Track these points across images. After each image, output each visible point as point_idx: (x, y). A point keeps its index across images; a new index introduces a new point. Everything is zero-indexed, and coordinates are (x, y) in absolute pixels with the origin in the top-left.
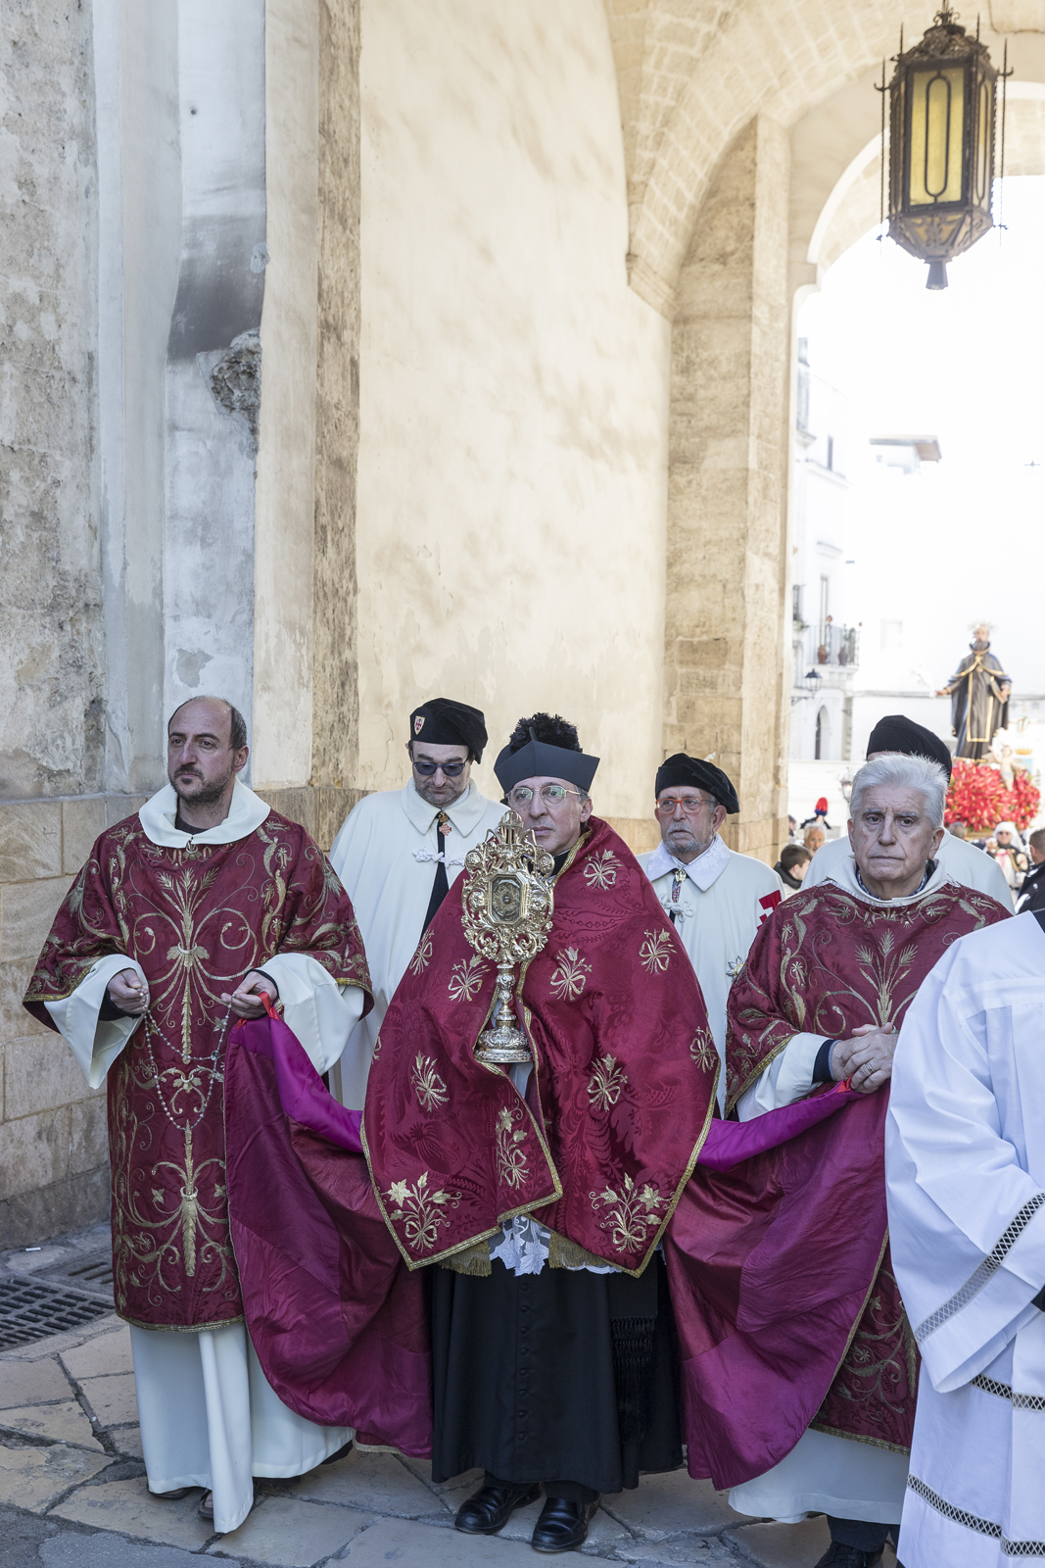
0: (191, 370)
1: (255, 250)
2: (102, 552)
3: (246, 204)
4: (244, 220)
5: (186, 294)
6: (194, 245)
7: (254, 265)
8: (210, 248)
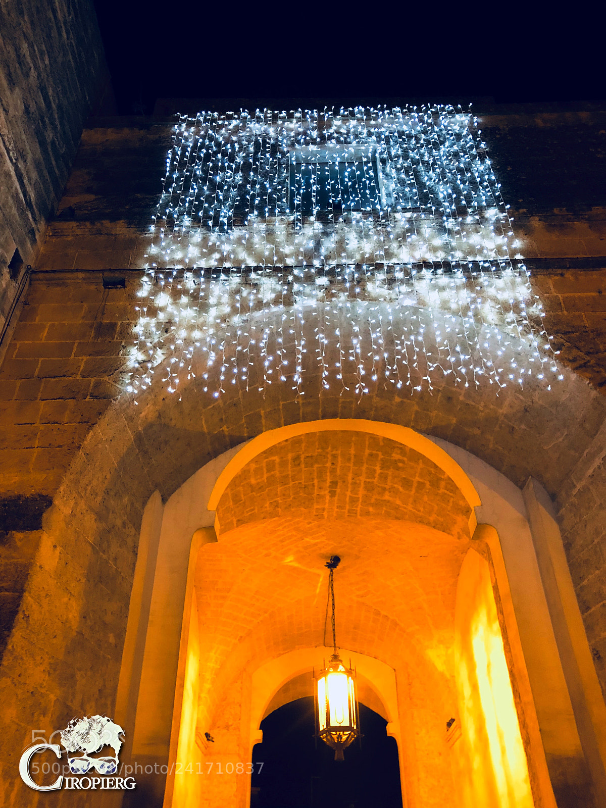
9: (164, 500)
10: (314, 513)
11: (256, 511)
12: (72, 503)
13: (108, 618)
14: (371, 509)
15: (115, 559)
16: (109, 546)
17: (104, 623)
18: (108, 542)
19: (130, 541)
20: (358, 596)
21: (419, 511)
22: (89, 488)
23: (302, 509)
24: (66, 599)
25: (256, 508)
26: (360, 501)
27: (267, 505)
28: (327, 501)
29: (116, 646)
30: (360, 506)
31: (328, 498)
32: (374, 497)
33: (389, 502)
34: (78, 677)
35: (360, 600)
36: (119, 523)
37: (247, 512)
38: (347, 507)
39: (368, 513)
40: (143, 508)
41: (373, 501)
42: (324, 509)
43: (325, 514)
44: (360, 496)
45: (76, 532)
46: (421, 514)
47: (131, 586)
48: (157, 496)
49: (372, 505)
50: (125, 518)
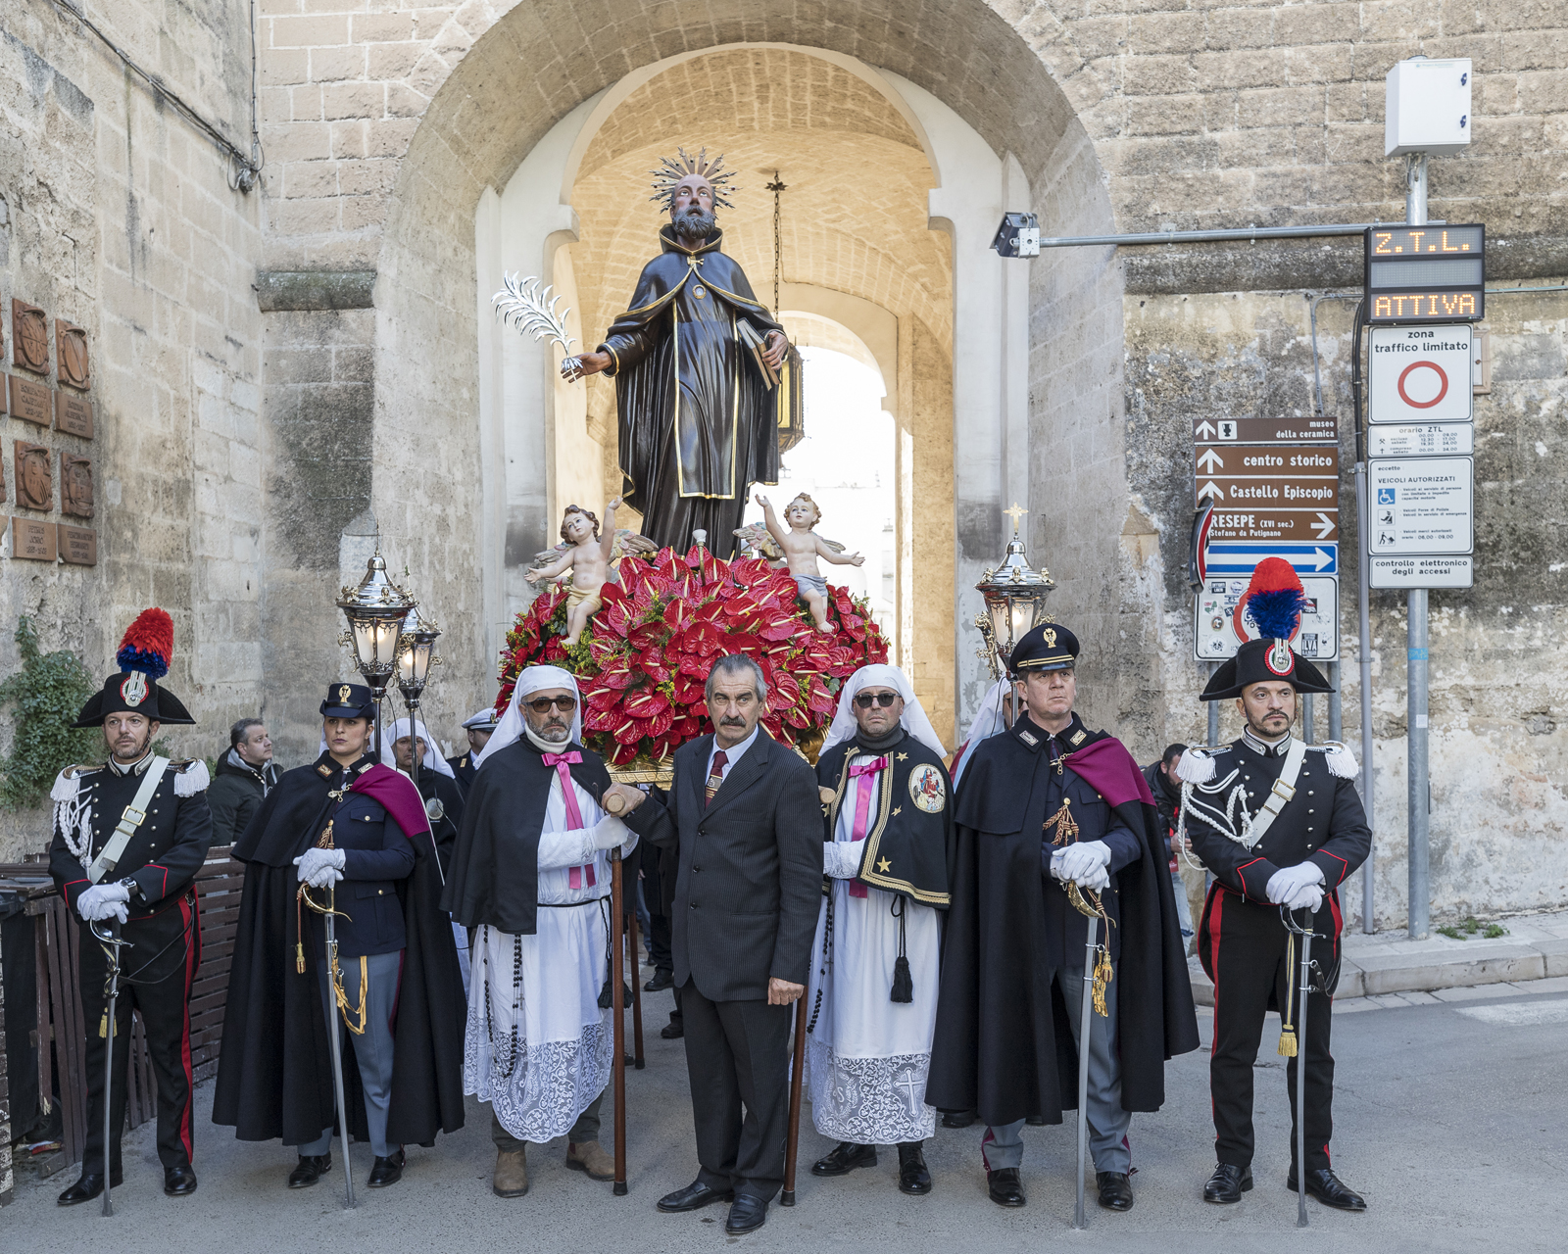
0: (516, 571)
1: (542, 521)
2: (486, 651)
3: (538, 501)
4: (536, 508)
5: (510, 538)
6: (513, 517)
7: (542, 527)
8: (521, 519)
9: (499, 191)
10: (738, 124)
11: (641, 134)
12: (395, 260)
13: (458, 373)
14: (827, 119)
15: (454, 301)
16: (443, 290)
17: (455, 380)
18: (442, 284)
19: (466, 271)
20: (827, 221)
21: (900, 128)
22: (410, 231)
23: (717, 121)
24: (412, 372)
25: (640, 130)
26: (809, 108)
27: (658, 122)
28: (756, 109)
29: (471, 399)
30: (809, 114)
31: (756, 105)
32: (831, 104)
33: (853, 111)
34: (440, 445)
35: (832, 225)
36: (449, 253)
37: (626, 138)
38: (790, 116)
39: (823, 124)
40: (474, 216)
41: (829, 109)
42: (752, 119)
43: (756, 125)
44: (809, 103)
45: (407, 291)
46: (903, 132)
47: (477, 324)
48: (490, 192)
49: (829, 115)
50: (455, 243)
